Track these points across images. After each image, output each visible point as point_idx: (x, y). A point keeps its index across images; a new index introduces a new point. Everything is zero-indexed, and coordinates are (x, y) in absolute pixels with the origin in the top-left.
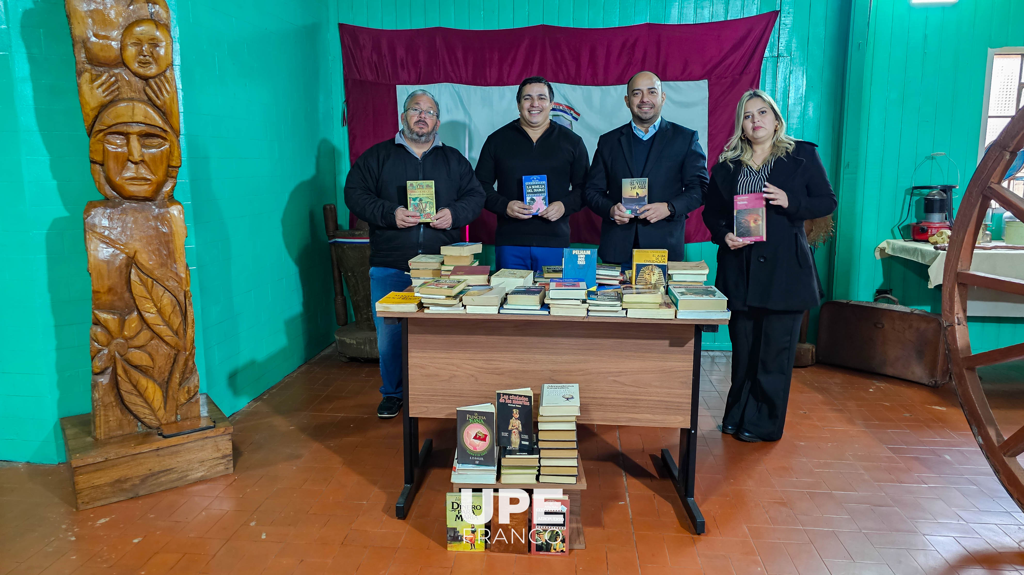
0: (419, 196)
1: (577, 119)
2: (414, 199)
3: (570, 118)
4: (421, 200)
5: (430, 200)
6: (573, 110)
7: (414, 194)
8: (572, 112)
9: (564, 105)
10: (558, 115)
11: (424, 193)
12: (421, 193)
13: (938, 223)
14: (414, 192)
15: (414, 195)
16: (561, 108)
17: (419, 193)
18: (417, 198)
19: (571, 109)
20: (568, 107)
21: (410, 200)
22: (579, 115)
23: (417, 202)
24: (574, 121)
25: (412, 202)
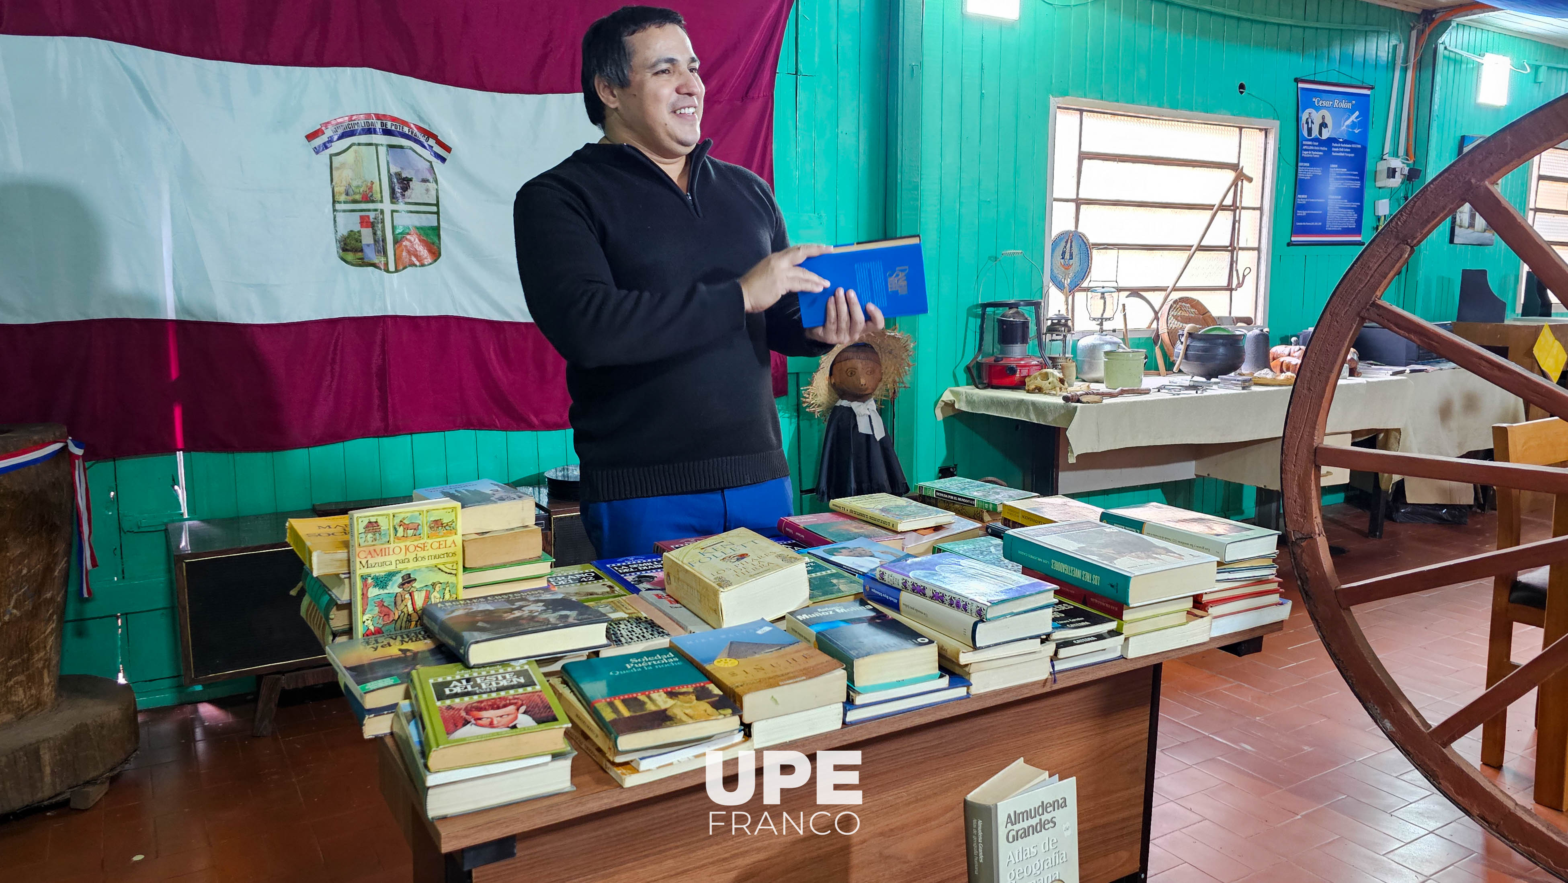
0: (400, 566)
1: (443, 160)
2: (381, 582)
3: (426, 154)
4: (408, 580)
5: (443, 578)
6: (435, 137)
7: (380, 559)
8: (432, 142)
9: (412, 126)
10: (401, 147)
11: (421, 554)
12: (411, 556)
13: (1021, 359)
14: (383, 553)
15: (383, 564)
16: (406, 130)
17: (402, 556)
18: (391, 575)
19: (429, 135)
20: (420, 129)
21: (365, 586)
22: (448, 149)
23: (394, 588)
24: (436, 163)
25: (373, 592)
